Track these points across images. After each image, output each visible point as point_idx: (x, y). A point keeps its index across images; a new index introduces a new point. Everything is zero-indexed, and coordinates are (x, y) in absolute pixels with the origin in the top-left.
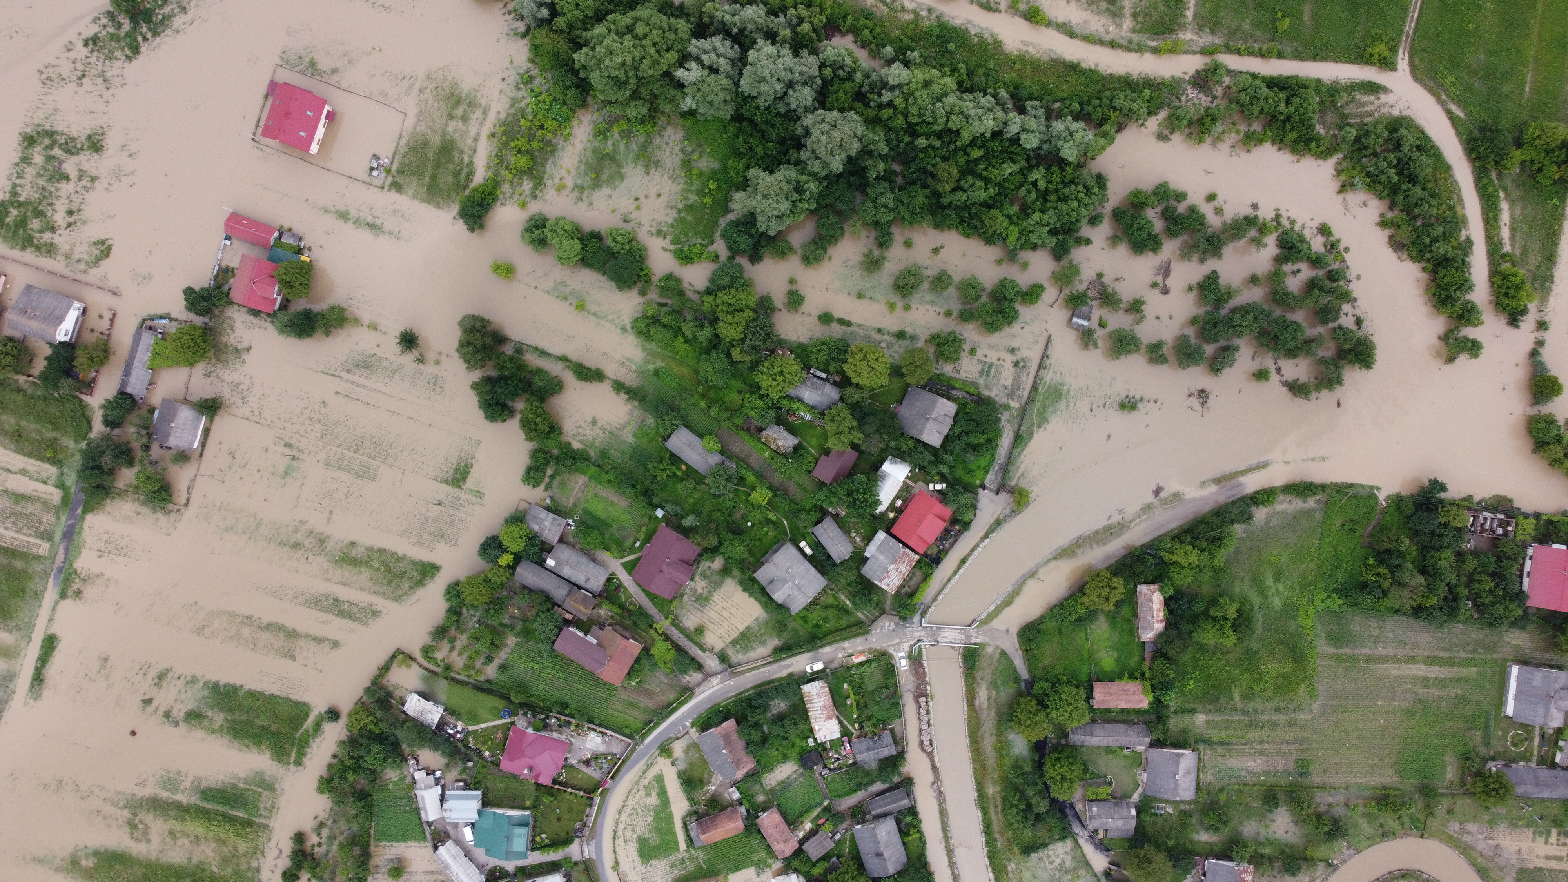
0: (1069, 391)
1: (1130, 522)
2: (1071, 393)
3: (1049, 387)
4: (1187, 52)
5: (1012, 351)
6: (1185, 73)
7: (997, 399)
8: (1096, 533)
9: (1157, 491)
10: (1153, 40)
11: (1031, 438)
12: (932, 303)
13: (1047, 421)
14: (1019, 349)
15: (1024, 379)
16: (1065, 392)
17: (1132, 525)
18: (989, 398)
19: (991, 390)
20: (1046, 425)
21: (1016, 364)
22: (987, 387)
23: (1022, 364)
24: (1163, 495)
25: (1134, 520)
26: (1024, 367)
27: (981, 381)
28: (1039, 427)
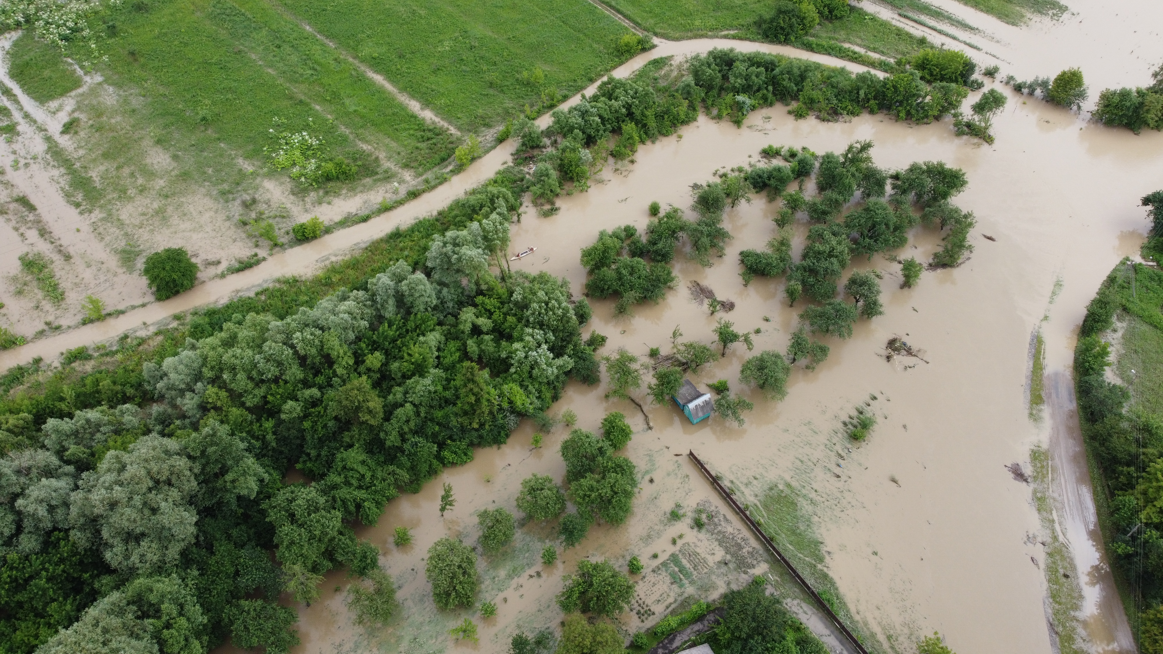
0: (788, 485)
1: (1055, 538)
2: (794, 484)
3: (766, 507)
4: (487, 151)
5: (675, 516)
6: (505, 163)
7: (735, 587)
8: (1054, 596)
9: (1019, 474)
10: (446, 166)
11: (832, 583)
12: (514, 573)
13: (818, 543)
14: (678, 506)
15: (730, 529)
16: (787, 491)
17: (1061, 538)
18: (725, 596)
19: (714, 587)
20: (824, 549)
21: (698, 524)
22: (705, 588)
23: (704, 517)
24: (1028, 470)
25: (1053, 531)
26: (710, 517)
27: (690, 590)
28: (821, 560)
